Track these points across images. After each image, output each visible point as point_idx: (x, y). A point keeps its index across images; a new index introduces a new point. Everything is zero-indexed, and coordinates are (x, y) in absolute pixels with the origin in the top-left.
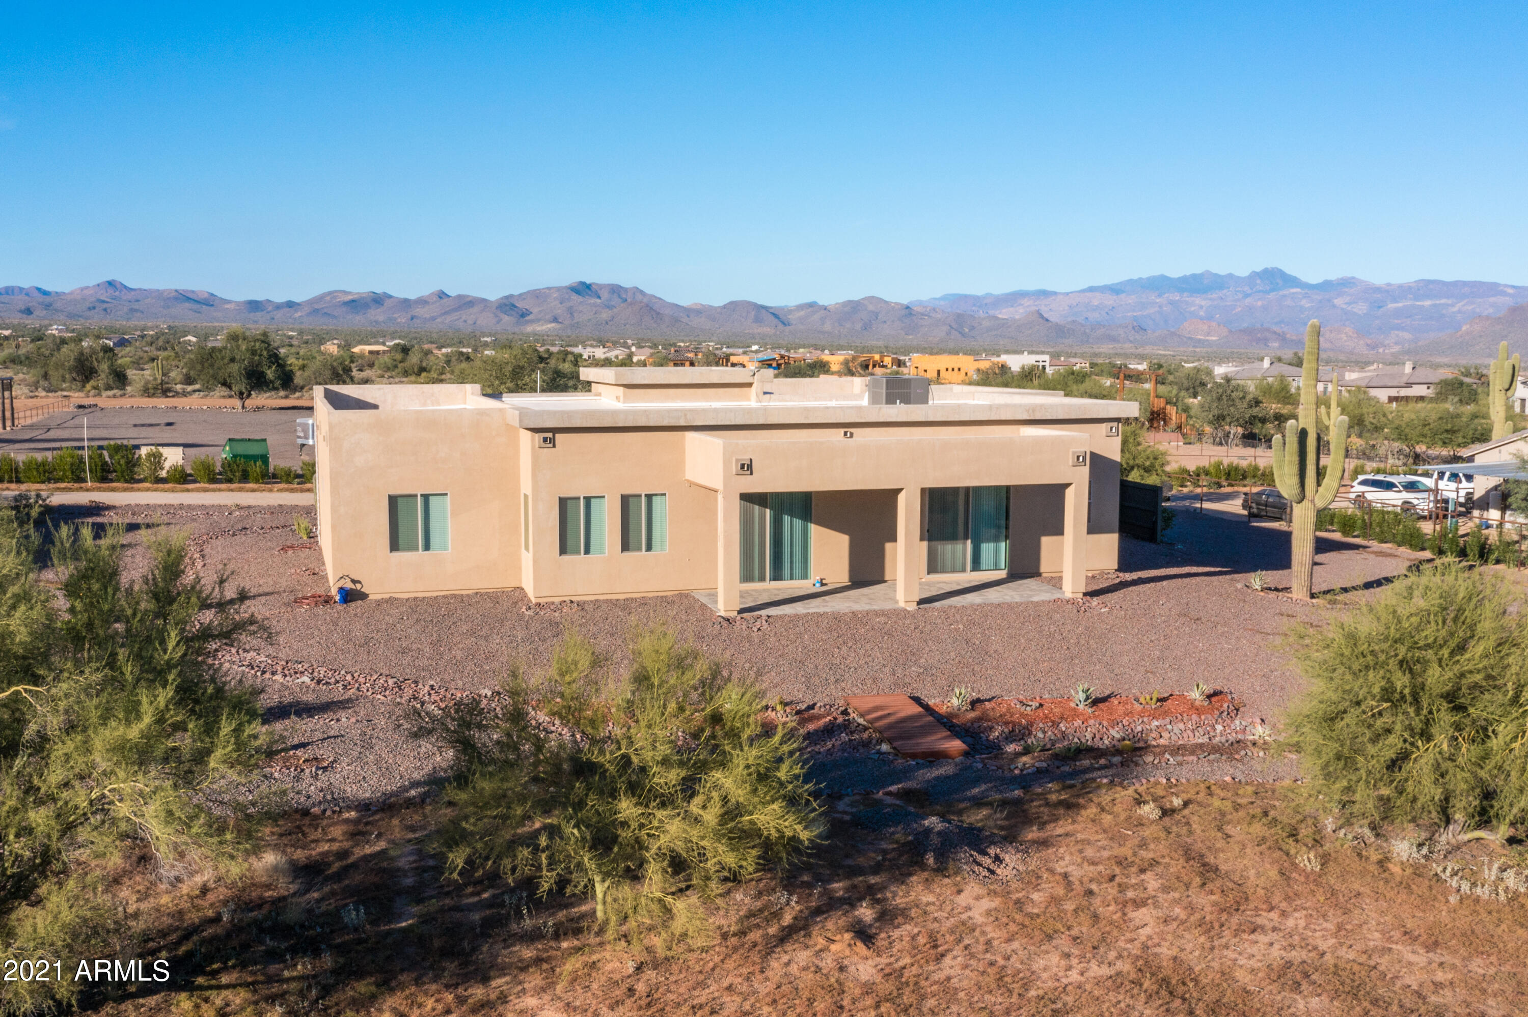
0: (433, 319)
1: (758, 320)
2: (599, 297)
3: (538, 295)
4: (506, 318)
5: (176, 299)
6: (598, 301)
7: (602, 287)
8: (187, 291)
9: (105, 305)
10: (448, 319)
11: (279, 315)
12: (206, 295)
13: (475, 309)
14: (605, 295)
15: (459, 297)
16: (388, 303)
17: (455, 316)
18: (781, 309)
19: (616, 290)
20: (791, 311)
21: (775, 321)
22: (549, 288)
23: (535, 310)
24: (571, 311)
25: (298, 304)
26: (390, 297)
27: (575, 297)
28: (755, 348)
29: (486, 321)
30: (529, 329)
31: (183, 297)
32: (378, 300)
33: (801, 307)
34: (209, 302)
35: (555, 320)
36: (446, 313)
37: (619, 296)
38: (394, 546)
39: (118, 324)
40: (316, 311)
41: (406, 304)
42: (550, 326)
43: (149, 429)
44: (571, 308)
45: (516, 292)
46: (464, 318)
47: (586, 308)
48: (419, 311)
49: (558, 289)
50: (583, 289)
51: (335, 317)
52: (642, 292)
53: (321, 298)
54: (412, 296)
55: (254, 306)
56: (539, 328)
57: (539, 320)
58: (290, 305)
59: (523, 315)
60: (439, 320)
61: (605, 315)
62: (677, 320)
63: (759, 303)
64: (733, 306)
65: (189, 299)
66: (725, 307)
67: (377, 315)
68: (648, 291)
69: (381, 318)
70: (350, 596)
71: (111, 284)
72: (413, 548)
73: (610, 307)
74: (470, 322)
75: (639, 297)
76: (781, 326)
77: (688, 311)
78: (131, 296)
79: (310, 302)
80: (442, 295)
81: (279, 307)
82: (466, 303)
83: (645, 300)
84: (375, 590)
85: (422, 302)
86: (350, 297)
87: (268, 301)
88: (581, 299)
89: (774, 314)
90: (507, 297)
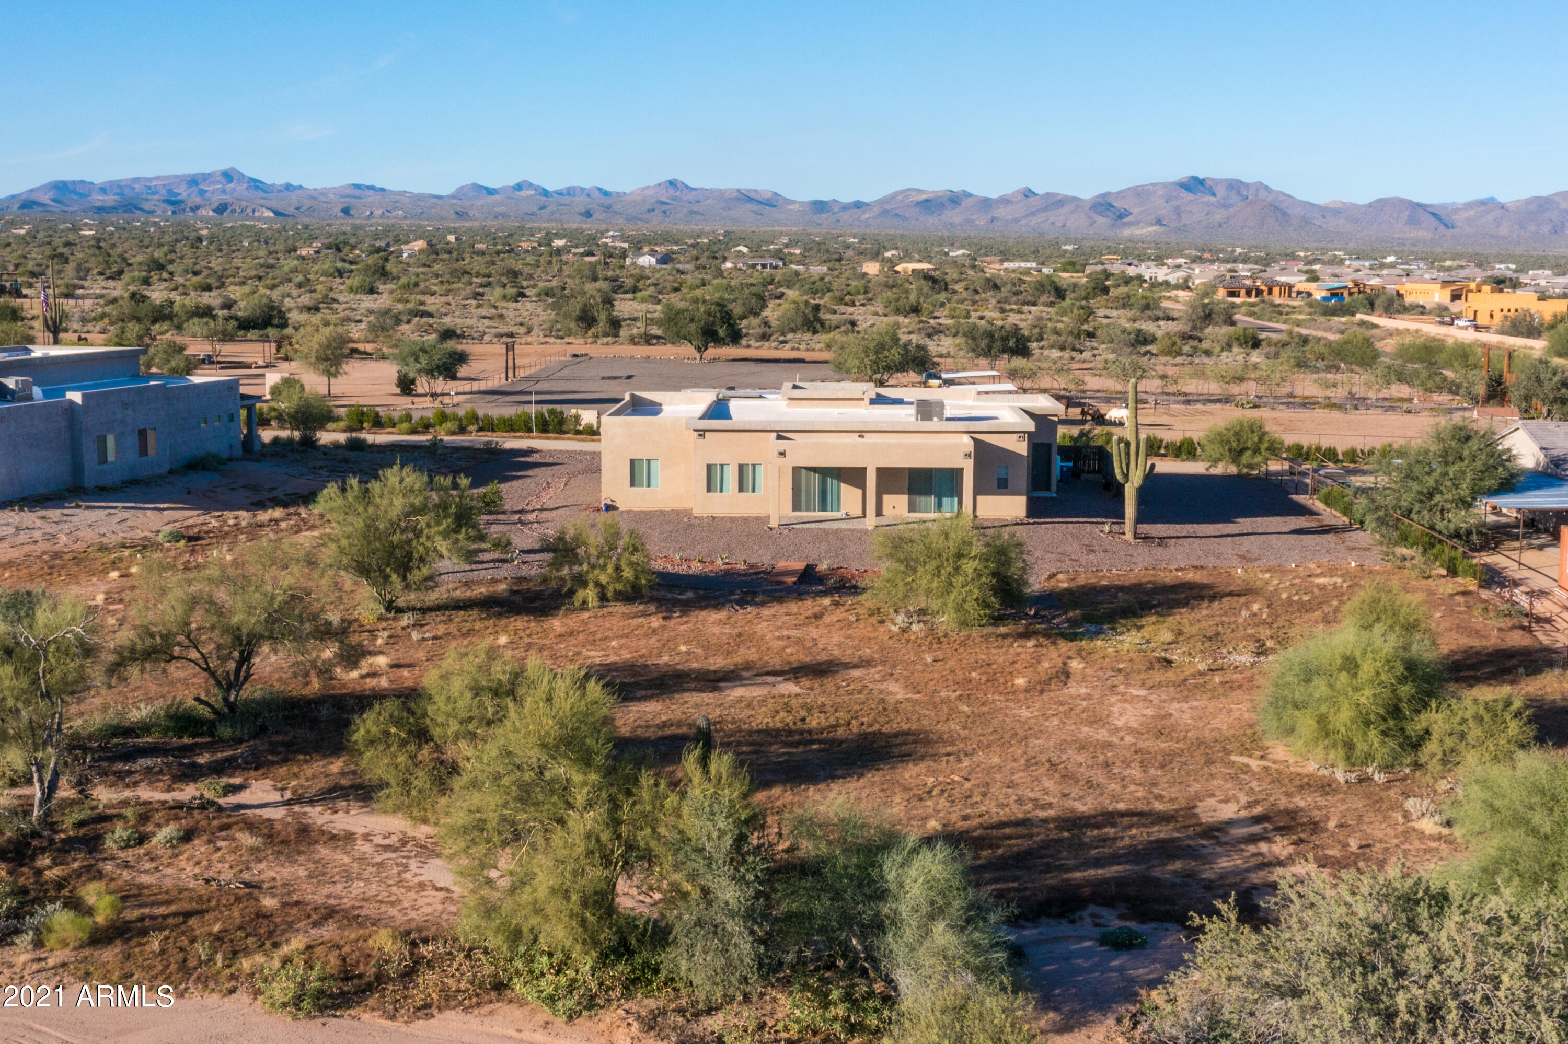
0: (1017, 220)
1: (1413, 221)
2: (1214, 195)
3: (1140, 193)
4: (1101, 220)
5: (737, 199)
6: (1213, 199)
7: (1217, 182)
8: (749, 191)
9: (665, 207)
10: (1034, 221)
11: (845, 217)
12: (769, 195)
13: (1065, 210)
14: (1221, 192)
15: (1048, 195)
16: (966, 202)
17: (1040, 217)
18: (1444, 207)
19: (1235, 186)
20: (1456, 210)
21: (1435, 223)
22: (1153, 185)
23: (1135, 211)
24: (1178, 211)
25: (867, 205)
26: (970, 195)
27: (1184, 194)
28: (1391, 259)
29: (1077, 223)
30: (1127, 232)
31: (745, 197)
32: (955, 199)
33: (1469, 206)
34: (772, 202)
35: (1159, 222)
36: (1033, 214)
37: (1239, 193)
38: (633, 484)
39: (674, 229)
40: (885, 213)
41: (986, 203)
42: (1152, 229)
43: (612, 382)
44: (1178, 207)
45: (1114, 190)
46: (1052, 219)
47: (1195, 205)
48: (1001, 212)
49: (1165, 185)
50: (1195, 185)
51: (905, 219)
52: (1267, 188)
53: (893, 196)
54: (994, 194)
55: (820, 206)
56: (1138, 232)
57: (1138, 222)
58: (858, 205)
59: (1121, 217)
60: (1023, 222)
61: (1219, 216)
62: (1306, 222)
63: (1416, 200)
64: (1382, 204)
65: (750, 200)
66: (1370, 205)
67: (954, 216)
68: (1274, 186)
69: (957, 220)
70: (609, 508)
71: (672, 183)
72: (641, 485)
73: (1225, 206)
74: (1059, 224)
75: (1263, 194)
76: (1442, 228)
77: (1325, 211)
78: (691, 196)
79: (881, 202)
80: (1028, 193)
81: (845, 207)
82: (1056, 202)
83: (1270, 198)
84: (622, 506)
85: (1004, 201)
86: (924, 197)
87: (835, 201)
88: (1191, 197)
89: (1433, 214)
90: (1104, 196)
